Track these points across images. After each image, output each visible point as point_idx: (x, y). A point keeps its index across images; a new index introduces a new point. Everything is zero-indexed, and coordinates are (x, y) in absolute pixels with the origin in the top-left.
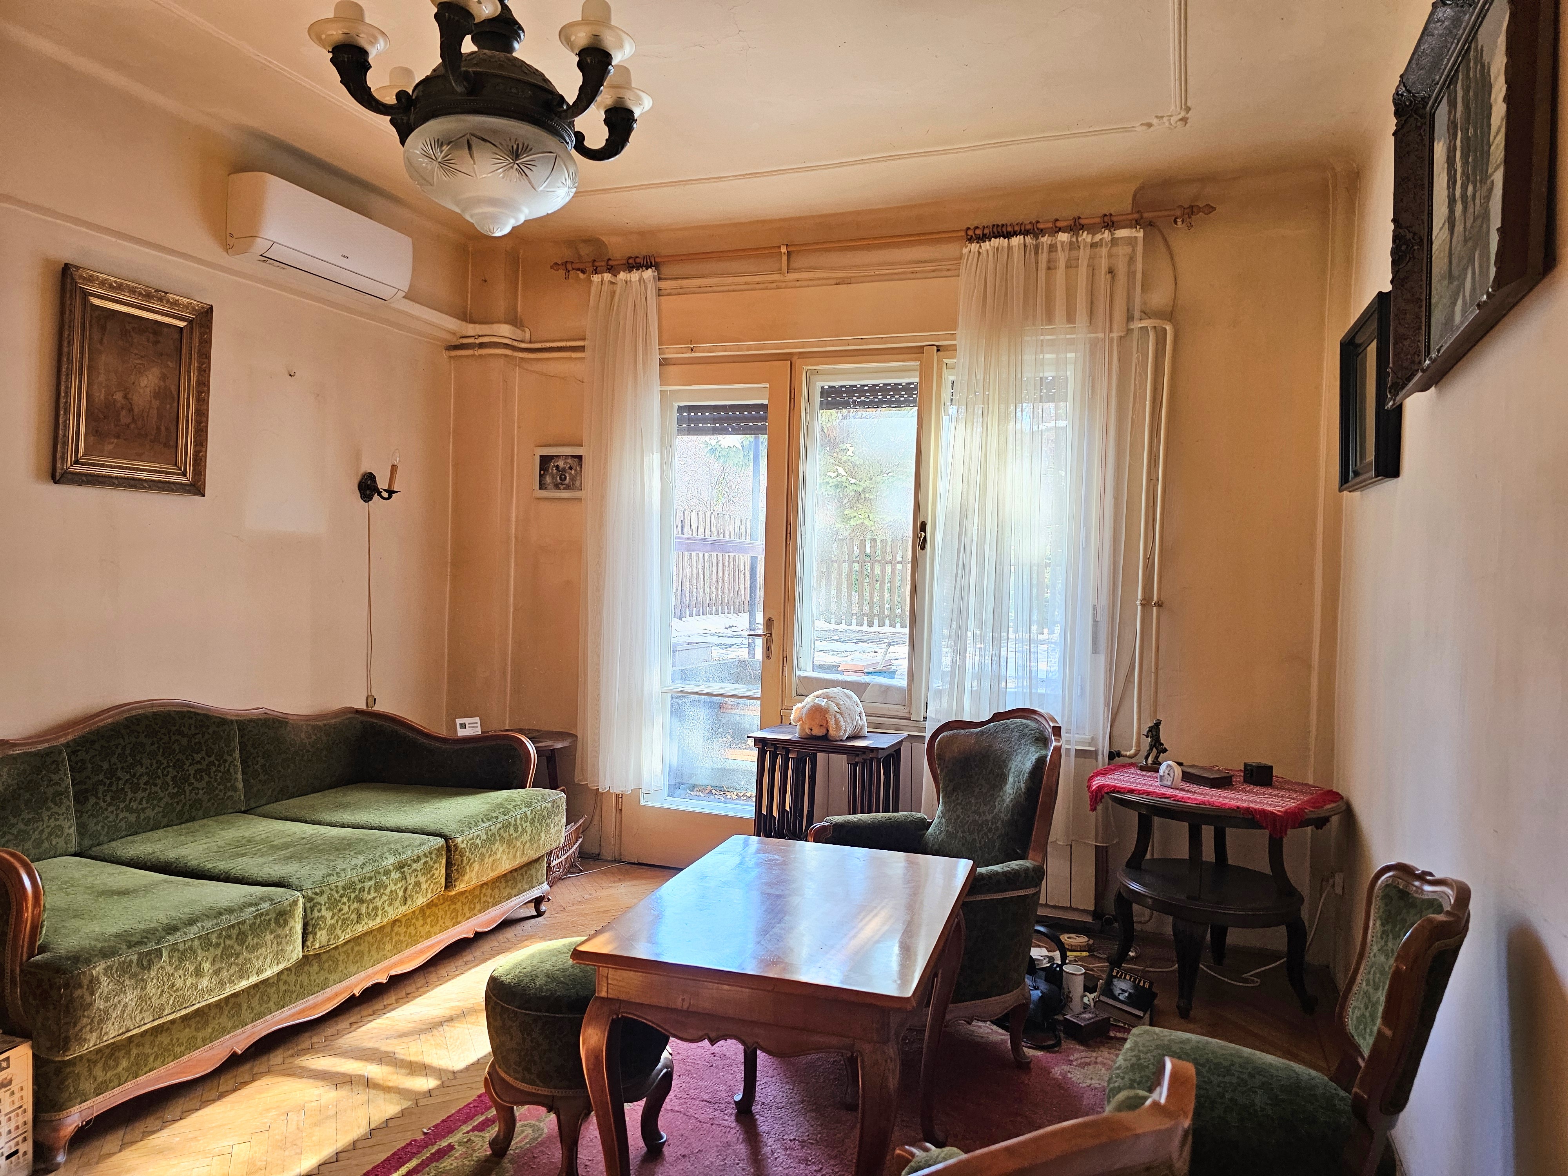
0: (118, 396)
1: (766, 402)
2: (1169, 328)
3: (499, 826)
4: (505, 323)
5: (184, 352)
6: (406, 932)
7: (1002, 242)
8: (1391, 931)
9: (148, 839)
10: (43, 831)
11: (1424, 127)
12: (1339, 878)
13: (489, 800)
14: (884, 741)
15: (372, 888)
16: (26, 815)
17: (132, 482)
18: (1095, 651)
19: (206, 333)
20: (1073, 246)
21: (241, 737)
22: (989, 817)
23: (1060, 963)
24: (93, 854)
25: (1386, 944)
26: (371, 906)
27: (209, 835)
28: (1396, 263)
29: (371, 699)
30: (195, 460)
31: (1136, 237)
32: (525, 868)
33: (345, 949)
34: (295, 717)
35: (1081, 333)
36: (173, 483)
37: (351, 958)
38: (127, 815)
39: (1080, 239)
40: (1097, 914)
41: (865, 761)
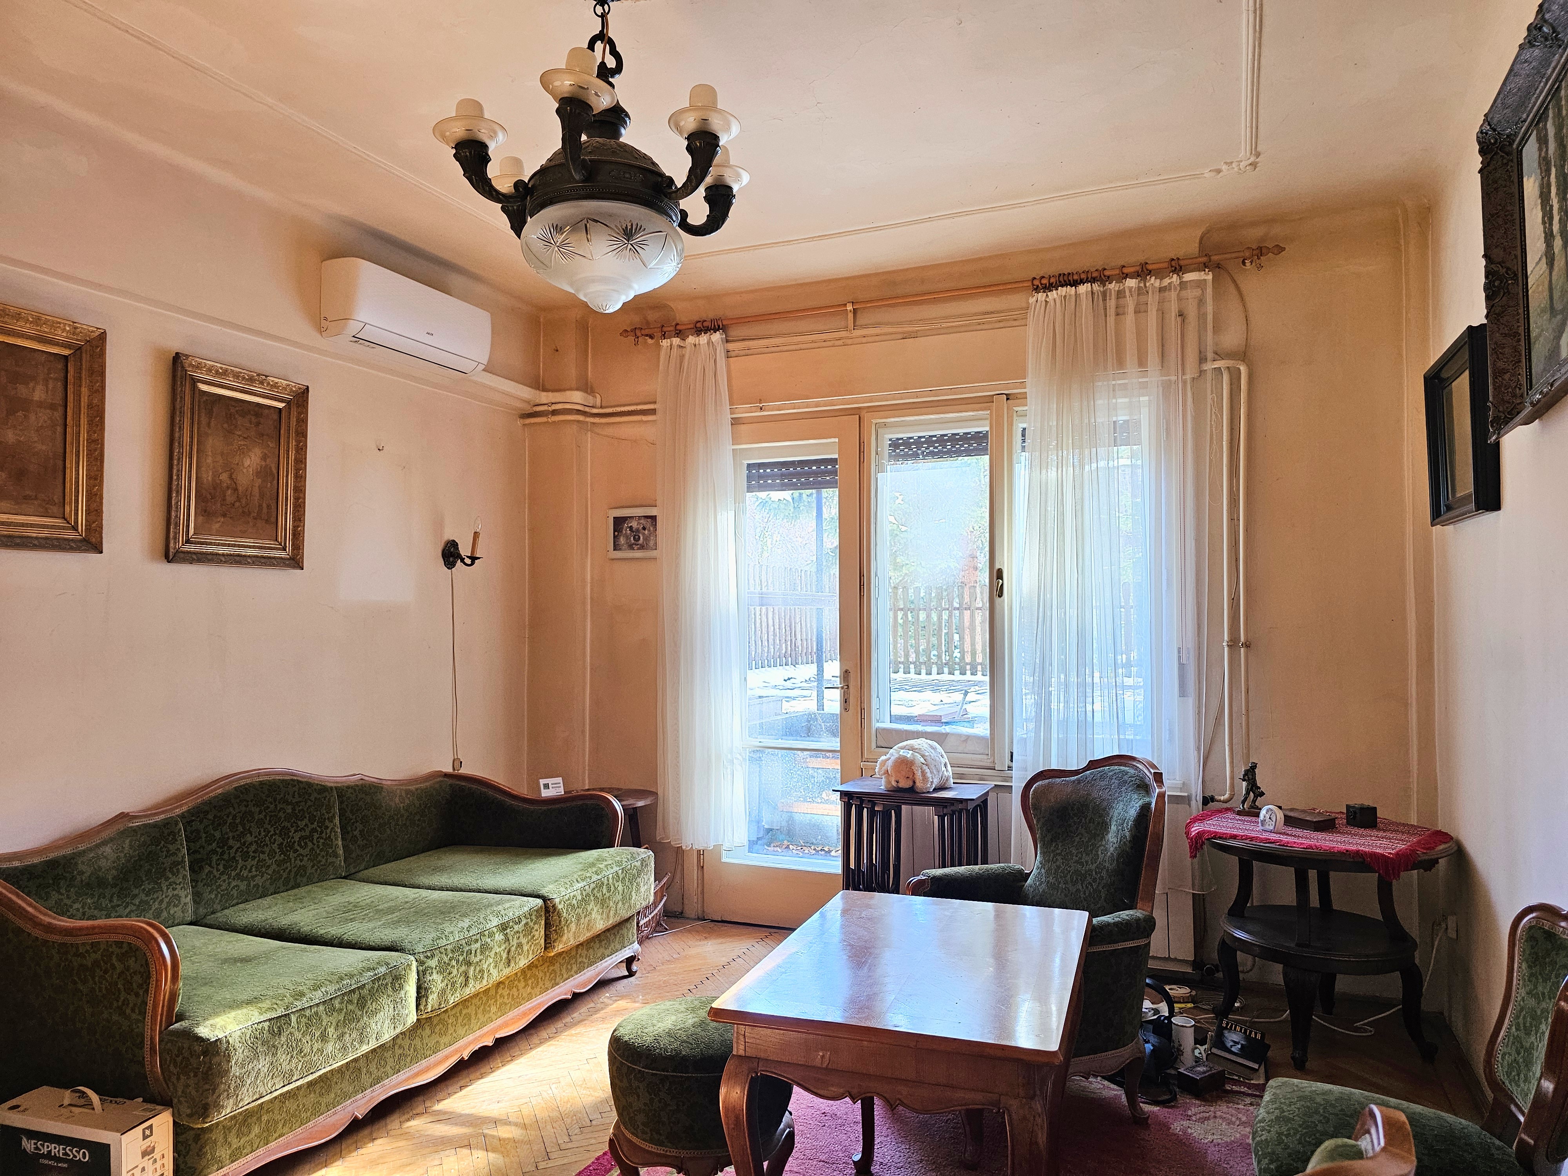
0: (224, 477)
1: (836, 456)
2: (1243, 369)
3: (592, 886)
4: (577, 389)
5: (282, 432)
6: (509, 994)
7: (1071, 290)
8: (1540, 974)
9: (259, 907)
10: (162, 901)
11: (1510, 164)
12: (1451, 921)
13: (581, 861)
14: (971, 792)
15: (478, 951)
16: (147, 886)
17: (238, 558)
18: (1183, 693)
19: (302, 413)
20: (1141, 292)
21: (341, 803)
22: (1093, 867)
23: (1167, 1014)
24: (208, 922)
25: (1536, 987)
26: (478, 969)
27: (316, 901)
28: (1489, 298)
29: (457, 763)
30: (294, 535)
31: (1205, 280)
32: (617, 928)
33: (454, 1012)
34: (389, 783)
35: (1154, 377)
36: (274, 558)
37: (460, 1021)
38: (239, 883)
39: (1148, 284)
40: (1197, 964)
41: (954, 812)
